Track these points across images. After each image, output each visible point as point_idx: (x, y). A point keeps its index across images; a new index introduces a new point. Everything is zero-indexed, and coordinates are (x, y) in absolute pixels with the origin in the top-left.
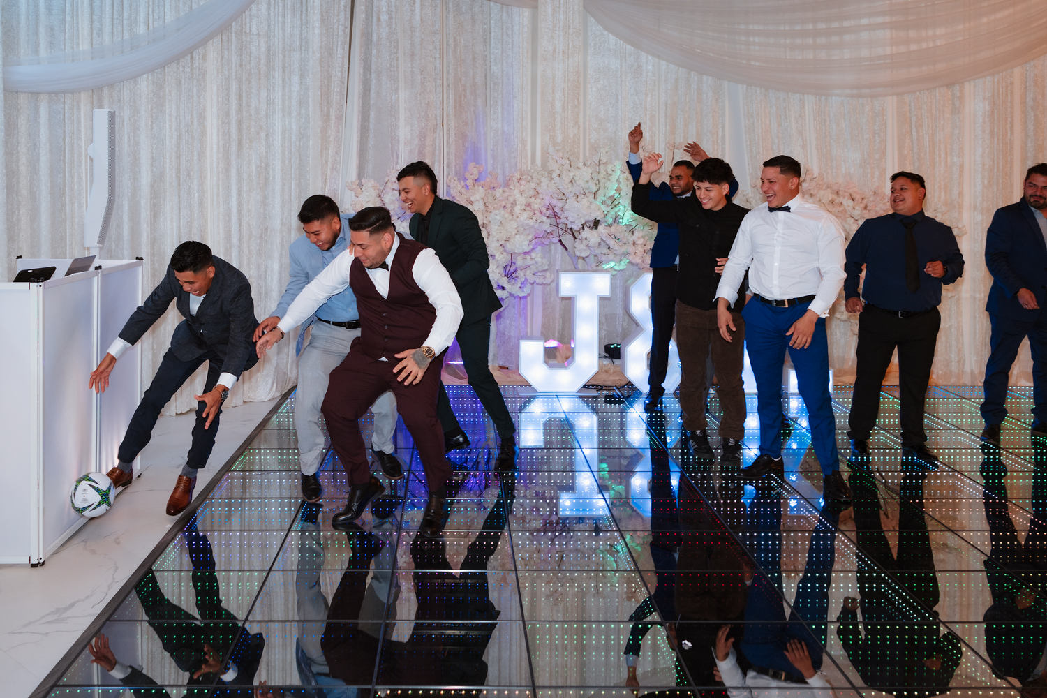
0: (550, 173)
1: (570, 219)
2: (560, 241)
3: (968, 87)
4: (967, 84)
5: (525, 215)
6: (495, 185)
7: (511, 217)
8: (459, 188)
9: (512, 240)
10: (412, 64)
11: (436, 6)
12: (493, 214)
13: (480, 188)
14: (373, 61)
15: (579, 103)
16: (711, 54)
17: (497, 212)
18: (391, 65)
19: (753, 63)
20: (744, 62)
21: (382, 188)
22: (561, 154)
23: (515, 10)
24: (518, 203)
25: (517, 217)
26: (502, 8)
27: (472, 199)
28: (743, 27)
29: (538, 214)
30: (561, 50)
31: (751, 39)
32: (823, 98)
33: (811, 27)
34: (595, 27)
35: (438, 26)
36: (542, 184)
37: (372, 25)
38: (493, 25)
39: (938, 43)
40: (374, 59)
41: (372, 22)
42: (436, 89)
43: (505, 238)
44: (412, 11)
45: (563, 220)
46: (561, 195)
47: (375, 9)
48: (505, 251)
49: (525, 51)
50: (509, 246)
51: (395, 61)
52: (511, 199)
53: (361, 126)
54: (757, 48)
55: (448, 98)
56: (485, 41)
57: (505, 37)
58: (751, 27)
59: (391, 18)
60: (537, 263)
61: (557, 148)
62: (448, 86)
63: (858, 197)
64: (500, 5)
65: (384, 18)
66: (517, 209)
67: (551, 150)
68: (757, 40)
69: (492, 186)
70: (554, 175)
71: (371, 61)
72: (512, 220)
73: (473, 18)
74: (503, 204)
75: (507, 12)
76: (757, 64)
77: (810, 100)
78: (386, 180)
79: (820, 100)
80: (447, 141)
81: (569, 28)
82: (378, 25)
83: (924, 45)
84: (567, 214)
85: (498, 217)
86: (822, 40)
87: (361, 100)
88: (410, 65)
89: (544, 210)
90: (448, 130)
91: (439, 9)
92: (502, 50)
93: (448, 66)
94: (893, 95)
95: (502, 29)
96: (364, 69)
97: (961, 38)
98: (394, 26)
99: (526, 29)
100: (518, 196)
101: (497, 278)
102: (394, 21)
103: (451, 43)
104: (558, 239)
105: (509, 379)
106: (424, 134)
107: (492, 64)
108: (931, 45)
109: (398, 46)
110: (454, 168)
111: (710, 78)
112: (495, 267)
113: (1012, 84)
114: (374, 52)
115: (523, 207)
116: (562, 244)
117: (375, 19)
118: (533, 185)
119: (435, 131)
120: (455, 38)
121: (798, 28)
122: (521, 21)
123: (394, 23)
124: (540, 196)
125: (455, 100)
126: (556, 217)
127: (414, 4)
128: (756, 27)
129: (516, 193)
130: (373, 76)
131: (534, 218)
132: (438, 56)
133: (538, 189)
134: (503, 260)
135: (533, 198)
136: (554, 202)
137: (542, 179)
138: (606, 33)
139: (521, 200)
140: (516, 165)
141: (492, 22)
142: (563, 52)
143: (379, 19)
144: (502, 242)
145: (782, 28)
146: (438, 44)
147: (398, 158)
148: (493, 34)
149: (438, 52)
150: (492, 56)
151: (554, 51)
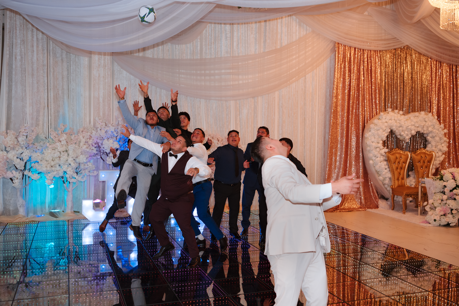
0: (97, 128)
1: (105, 148)
2: (101, 157)
3: (260, 98)
4: (259, 97)
5: (85, 147)
6: (72, 134)
7: (79, 147)
8: (55, 135)
9: (79, 157)
10: (32, 79)
11: (44, 54)
12: (70, 146)
13: (65, 135)
14: (13, 77)
15: (110, 99)
16: (165, 81)
17: (72, 145)
18: (22, 79)
19: (181, 85)
20: (178, 85)
21: (18, 134)
22: (101, 121)
23: (81, 57)
24: (82, 141)
25: (82, 147)
26: (76, 56)
27: (61, 140)
28: (177, 71)
29: (91, 146)
30: (102, 76)
31: (181, 76)
32: (208, 100)
33: (203, 72)
34: (117, 67)
35: (45, 62)
36: (93, 133)
37: (12, 61)
38: (72, 64)
39: (249, 81)
40: (13, 76)
41: (12, 59)
42: (45, 90)
43: (75, 156)
44: (33, 55)
45: (102, 148)
46: (101, 138)
47: (14, 54)
48: (76, 162)
49: (86, 75)
50: (77, 160)
51: (24, 77)
52: (79, 140)
53: (7, 106)
54: (183, 79)
55: (50, 95)
56: (68, 70)
57: (77, 69)
58: (181, 71)
59: (22, 58)
60: (90, 167)
61: (100, 118)
62: (50, 89)
63: (220, 140)
64: (75, 55)
65: (19, 57)
66: (81, 144)
67: (97, 119)
68: (183, 76)
69: (71, 134)
70: (99, 129)
71: (12, 77)
72: (79, 148)
73: (62, 60)
74: (75, 142)
75: (78, 58)
76: (183, 86)
77: (203, 101)
78: (20, 131)
79: (207, 101)
80: (50, 114)
81: (106, 67)
82: (15, 61)
83: (244, 82)
84: (103, 146)
85: (72, 147)
86: (208, 78)
87: (7, 94)
88: (31, 79)
89: (94, 144)
90: (51, 109)
91: (46, 55)
92: (76, 74)
93: (50, 80)
94: (233, 100)
95: (76, 65)
96: (9, 80)
97: (257, 80)
98: (24, 61)
99: (86, 66)
100: (81, 138)
101: (71, 174)
102: (24, 59)
103: (52, 70)
104: (100, 156)
105: (78, 217)
106: (39, 110)
107: (71, 80)
108: (247, 82)
109: (25, 70)
110: (53, 126)
111: (165, 91)
112: (71, 169)
113: (275, 97)
114: (14, 73)
115: (84, 143)
116: (102, 159)
117: (14, 58)
118: (89, 134)
119: (44, 109)
120: (53, 68)
121: (199, 72)
122: (84, 62)
123: (24, 60)
124: (92, 138)
125: (54, 96)
126: (99, 147)
127: (33, 52)
128: (183, 71)
129: (81, 137)
130: (13, 83)
131: (89, 148)
132: (45, 76)
133: (91, 135)
134: (75, 166)
135: (89, 139)
136: (98, 141)
137: (93, 131)
138: (122, 70)
139: (83, 140)
140: (82, 125)
141: (71, 62)
142: (103, 77)
143: (16, 58)
144: (75, 158)
145: (192, 72)
146: (46, 71)
147: (26, 121)
148: (72, 67)
149: (45, 74)
150: (71, 77)
151: (99, 76)
